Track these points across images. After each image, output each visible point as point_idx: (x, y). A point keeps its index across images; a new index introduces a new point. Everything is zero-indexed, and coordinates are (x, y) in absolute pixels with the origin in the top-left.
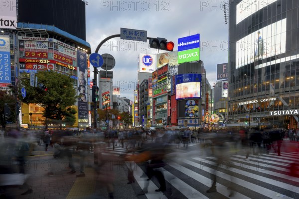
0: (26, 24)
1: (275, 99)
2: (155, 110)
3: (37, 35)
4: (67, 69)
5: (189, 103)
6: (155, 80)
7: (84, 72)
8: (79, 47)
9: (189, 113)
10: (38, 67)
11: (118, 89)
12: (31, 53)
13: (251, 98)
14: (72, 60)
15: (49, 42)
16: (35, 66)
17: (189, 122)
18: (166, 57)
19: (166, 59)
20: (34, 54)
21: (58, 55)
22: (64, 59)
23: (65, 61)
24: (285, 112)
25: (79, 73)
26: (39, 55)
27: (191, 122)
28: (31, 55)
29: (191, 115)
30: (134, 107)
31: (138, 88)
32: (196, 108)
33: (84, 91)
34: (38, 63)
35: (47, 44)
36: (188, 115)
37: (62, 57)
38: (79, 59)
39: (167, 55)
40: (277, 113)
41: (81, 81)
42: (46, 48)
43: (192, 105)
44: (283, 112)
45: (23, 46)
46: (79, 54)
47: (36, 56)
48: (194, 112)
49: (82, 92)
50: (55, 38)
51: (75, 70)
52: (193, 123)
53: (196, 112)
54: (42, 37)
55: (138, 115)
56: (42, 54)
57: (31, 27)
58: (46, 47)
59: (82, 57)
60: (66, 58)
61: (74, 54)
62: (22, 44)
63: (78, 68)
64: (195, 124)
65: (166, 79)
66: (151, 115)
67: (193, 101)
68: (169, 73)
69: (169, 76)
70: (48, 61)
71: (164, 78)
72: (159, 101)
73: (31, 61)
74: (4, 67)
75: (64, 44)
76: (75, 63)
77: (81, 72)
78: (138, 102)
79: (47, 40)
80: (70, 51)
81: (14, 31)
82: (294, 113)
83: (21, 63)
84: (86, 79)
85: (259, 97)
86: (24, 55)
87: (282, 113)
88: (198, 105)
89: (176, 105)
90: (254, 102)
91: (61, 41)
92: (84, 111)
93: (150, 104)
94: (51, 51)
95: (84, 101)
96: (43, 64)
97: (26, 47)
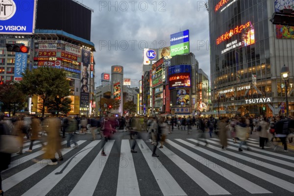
0: (41, 30)
1: (249, 87)
2: (154, 99)
3: (49, 38)
4: (72, 64)
5: (180, 92)
6: (154, 72)
7: (87, 66)
8: (83, 46)
9: (181, 102)
10: (48, 63)
11: (129, 80)
12: (43, 52)
13: (229, 87)
14: (76, 57)
15: (57, 44)
16: (45, 63)
17: (180, 110)
18: (167, 51)
19: (167, 52)
20: (45, 53)
21: (64, 53)
22: (70, 56)
23: (71, 58)
24: (259, 100)
25: (83, 68)
26: (49, 54)
27: (182, 110)
28: (43, 55)
29: (182, 104)
30: (140, 96)
31: (142, 79)
32: (187, 97)
33: (87, 83)
34: (48, 61)
35: (56, 45)
36: (179, 104)
37: (68, 54)
38: (83, 56)
39: (168, 49)
40: (252, 101)
41: (84, 74)
42: (55, 49)
43: (183, 94)
44: (257, 99)
45: (38, 48)
46: (83, 51)
47: (47, 55)
48: (185, 100)
49: (84, 83)
50: (63, 40)
51: (80, 65)
52: (184, 111)
53: (187, 100)
54: (53, 39)
55: (142, 104)
56: (52, 53)
57: (45, 32)
58: (55, 47)
59: (86, 54)
60: (71, 55)
61: (79, 52)
62: (37, 46)
63: (82, 63)
64: (185, 112)
65: (162, 71)
66: (151, 104)
67: (183, 90)
68: (164, 65)
69: (164, 68)
70: (56, 59)
71: (160, 70)
72: (157, 90)
73: (42, 59)
74: (22, 65)
75: (70, 44)
76: (79, 60)
77: (85, 67)
78: (142, 92)
79: (57, 42)
80: (75, 49)
81: (31, 36)
82: (268, 101)
83: (35, 61)
84: (89, 72)
85: (235, 86)
86: (37, 54)
87: (256, 101)
88: (188, 94)
89: (169, 94)
90: (232, 90)
91: (68, 42)
92: (86, 100)
93: (149, 94)
94: (59, 50)
95: (86, 92)
96: (52, 61)
97: (40, 48)
